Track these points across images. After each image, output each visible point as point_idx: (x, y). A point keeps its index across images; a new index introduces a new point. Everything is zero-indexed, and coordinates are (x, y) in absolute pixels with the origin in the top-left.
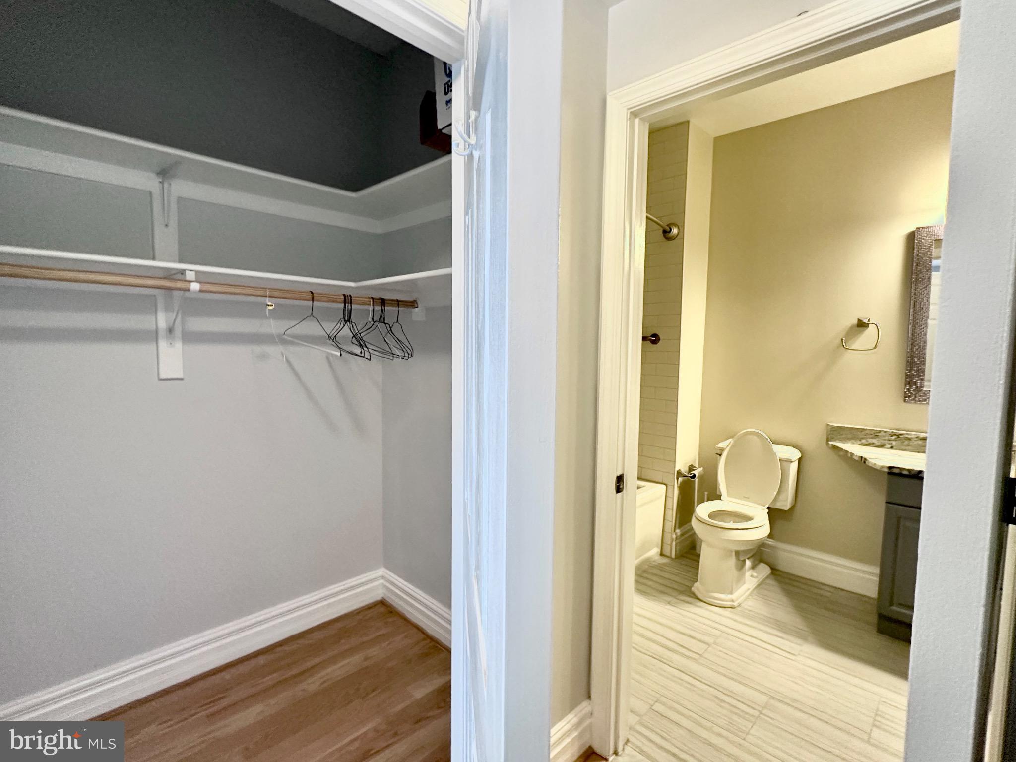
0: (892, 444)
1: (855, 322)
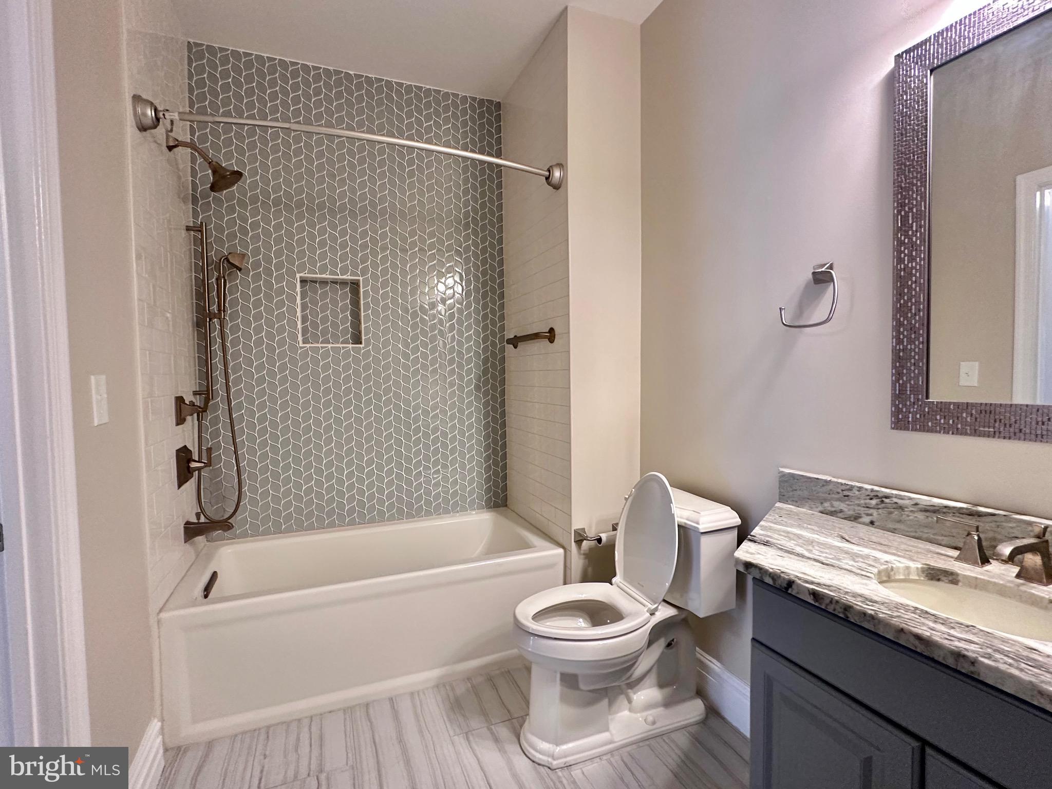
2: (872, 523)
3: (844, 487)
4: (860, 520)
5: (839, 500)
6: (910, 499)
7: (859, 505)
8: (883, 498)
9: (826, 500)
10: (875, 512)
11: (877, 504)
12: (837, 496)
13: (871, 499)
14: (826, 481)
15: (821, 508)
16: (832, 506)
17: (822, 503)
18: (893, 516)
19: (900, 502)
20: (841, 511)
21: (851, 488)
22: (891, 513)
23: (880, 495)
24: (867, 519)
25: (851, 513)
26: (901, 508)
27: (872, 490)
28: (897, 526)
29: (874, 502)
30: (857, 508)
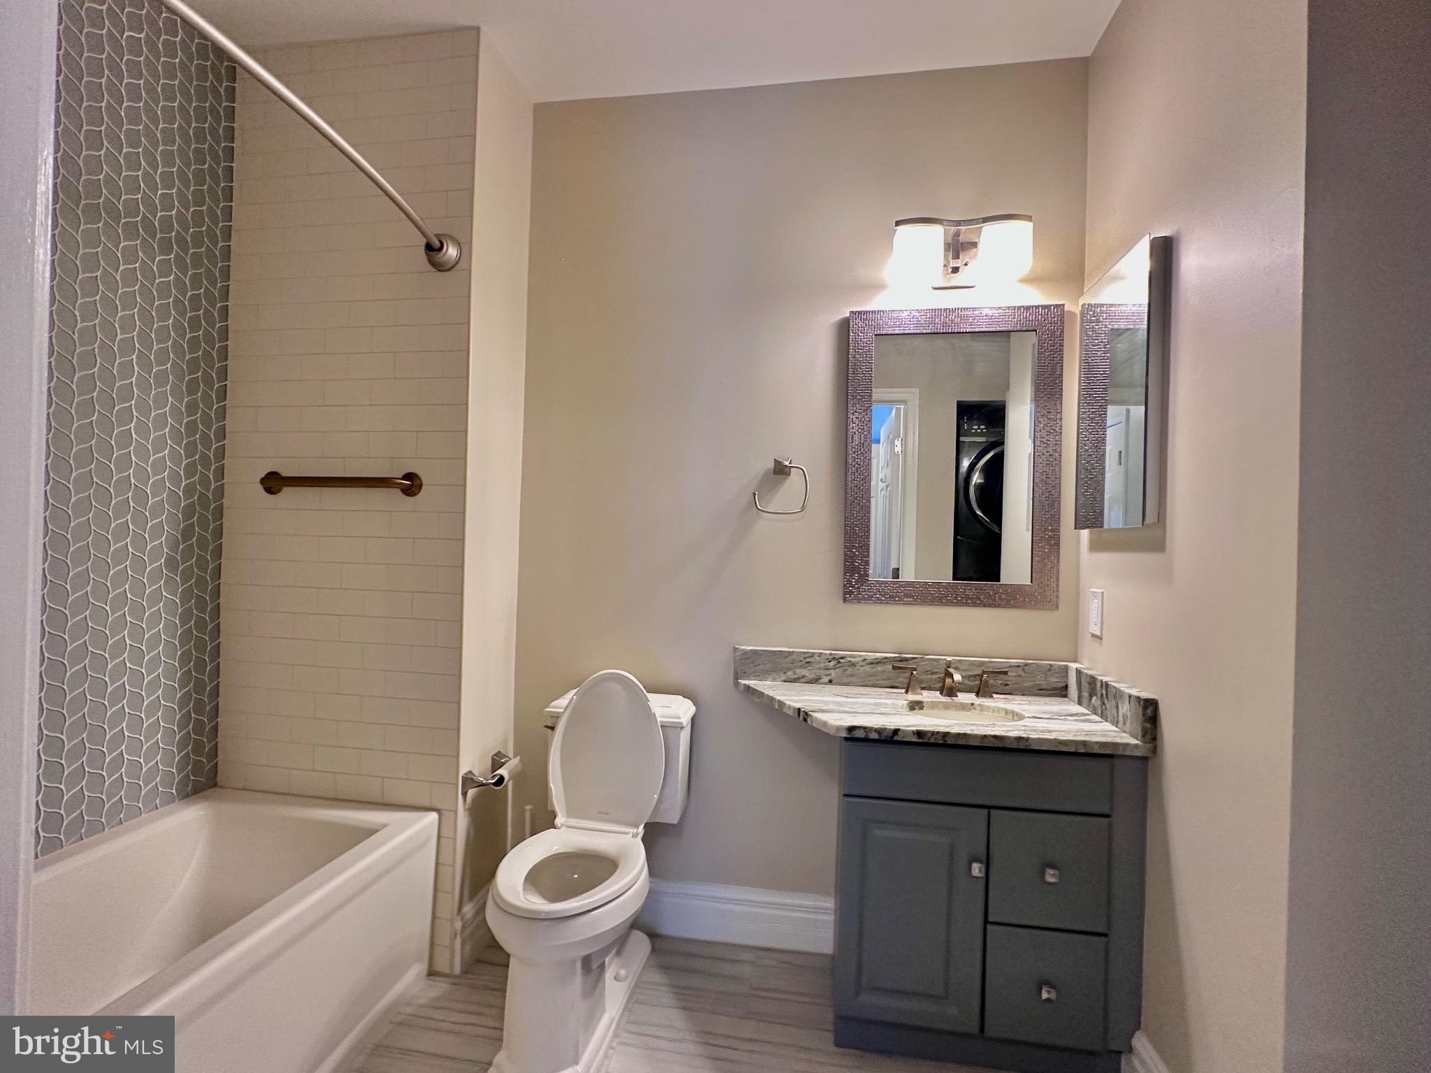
0: (830, 675)
1: (772, 465)
2: (830, 681)
3: (806, 656)
4: (821, 681)
5: (801, 667)
6: (860, 656)
7: (819, 669)
8: (838, 660)
9: (789, 669)
10: (832, 672)
11: (835, 665)
12: (800, 664)
13: (830, 662)
14: (789, 652)
15: (784, 678)
16: (795, 674)
17: (785, 673)
18: (847, 672)
19: (853, 660)
20: (803, 677)
21: (812, 655)
22: (845, 670)
23: (837, 657)
24: (826, 679)
25: (813, 676)
26: (853, 665)
27: (831, 654)
28: (851, 679)
29: (832, 664)
30: (817, 671)
